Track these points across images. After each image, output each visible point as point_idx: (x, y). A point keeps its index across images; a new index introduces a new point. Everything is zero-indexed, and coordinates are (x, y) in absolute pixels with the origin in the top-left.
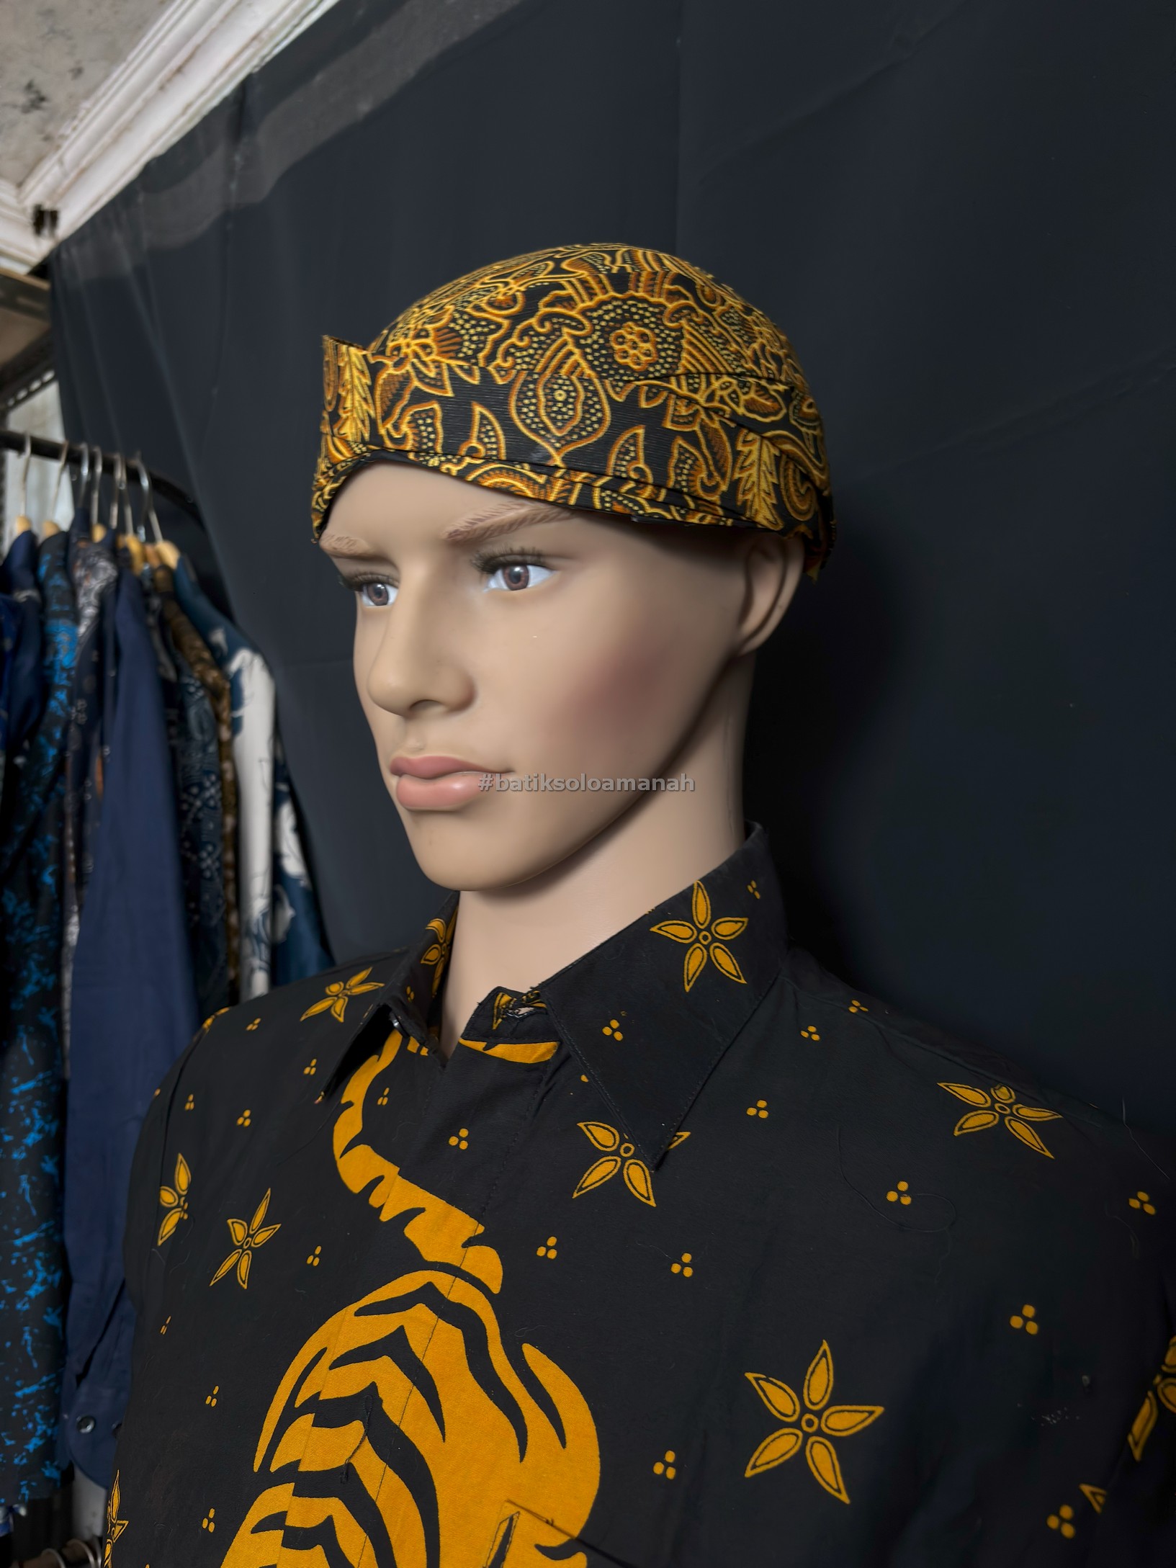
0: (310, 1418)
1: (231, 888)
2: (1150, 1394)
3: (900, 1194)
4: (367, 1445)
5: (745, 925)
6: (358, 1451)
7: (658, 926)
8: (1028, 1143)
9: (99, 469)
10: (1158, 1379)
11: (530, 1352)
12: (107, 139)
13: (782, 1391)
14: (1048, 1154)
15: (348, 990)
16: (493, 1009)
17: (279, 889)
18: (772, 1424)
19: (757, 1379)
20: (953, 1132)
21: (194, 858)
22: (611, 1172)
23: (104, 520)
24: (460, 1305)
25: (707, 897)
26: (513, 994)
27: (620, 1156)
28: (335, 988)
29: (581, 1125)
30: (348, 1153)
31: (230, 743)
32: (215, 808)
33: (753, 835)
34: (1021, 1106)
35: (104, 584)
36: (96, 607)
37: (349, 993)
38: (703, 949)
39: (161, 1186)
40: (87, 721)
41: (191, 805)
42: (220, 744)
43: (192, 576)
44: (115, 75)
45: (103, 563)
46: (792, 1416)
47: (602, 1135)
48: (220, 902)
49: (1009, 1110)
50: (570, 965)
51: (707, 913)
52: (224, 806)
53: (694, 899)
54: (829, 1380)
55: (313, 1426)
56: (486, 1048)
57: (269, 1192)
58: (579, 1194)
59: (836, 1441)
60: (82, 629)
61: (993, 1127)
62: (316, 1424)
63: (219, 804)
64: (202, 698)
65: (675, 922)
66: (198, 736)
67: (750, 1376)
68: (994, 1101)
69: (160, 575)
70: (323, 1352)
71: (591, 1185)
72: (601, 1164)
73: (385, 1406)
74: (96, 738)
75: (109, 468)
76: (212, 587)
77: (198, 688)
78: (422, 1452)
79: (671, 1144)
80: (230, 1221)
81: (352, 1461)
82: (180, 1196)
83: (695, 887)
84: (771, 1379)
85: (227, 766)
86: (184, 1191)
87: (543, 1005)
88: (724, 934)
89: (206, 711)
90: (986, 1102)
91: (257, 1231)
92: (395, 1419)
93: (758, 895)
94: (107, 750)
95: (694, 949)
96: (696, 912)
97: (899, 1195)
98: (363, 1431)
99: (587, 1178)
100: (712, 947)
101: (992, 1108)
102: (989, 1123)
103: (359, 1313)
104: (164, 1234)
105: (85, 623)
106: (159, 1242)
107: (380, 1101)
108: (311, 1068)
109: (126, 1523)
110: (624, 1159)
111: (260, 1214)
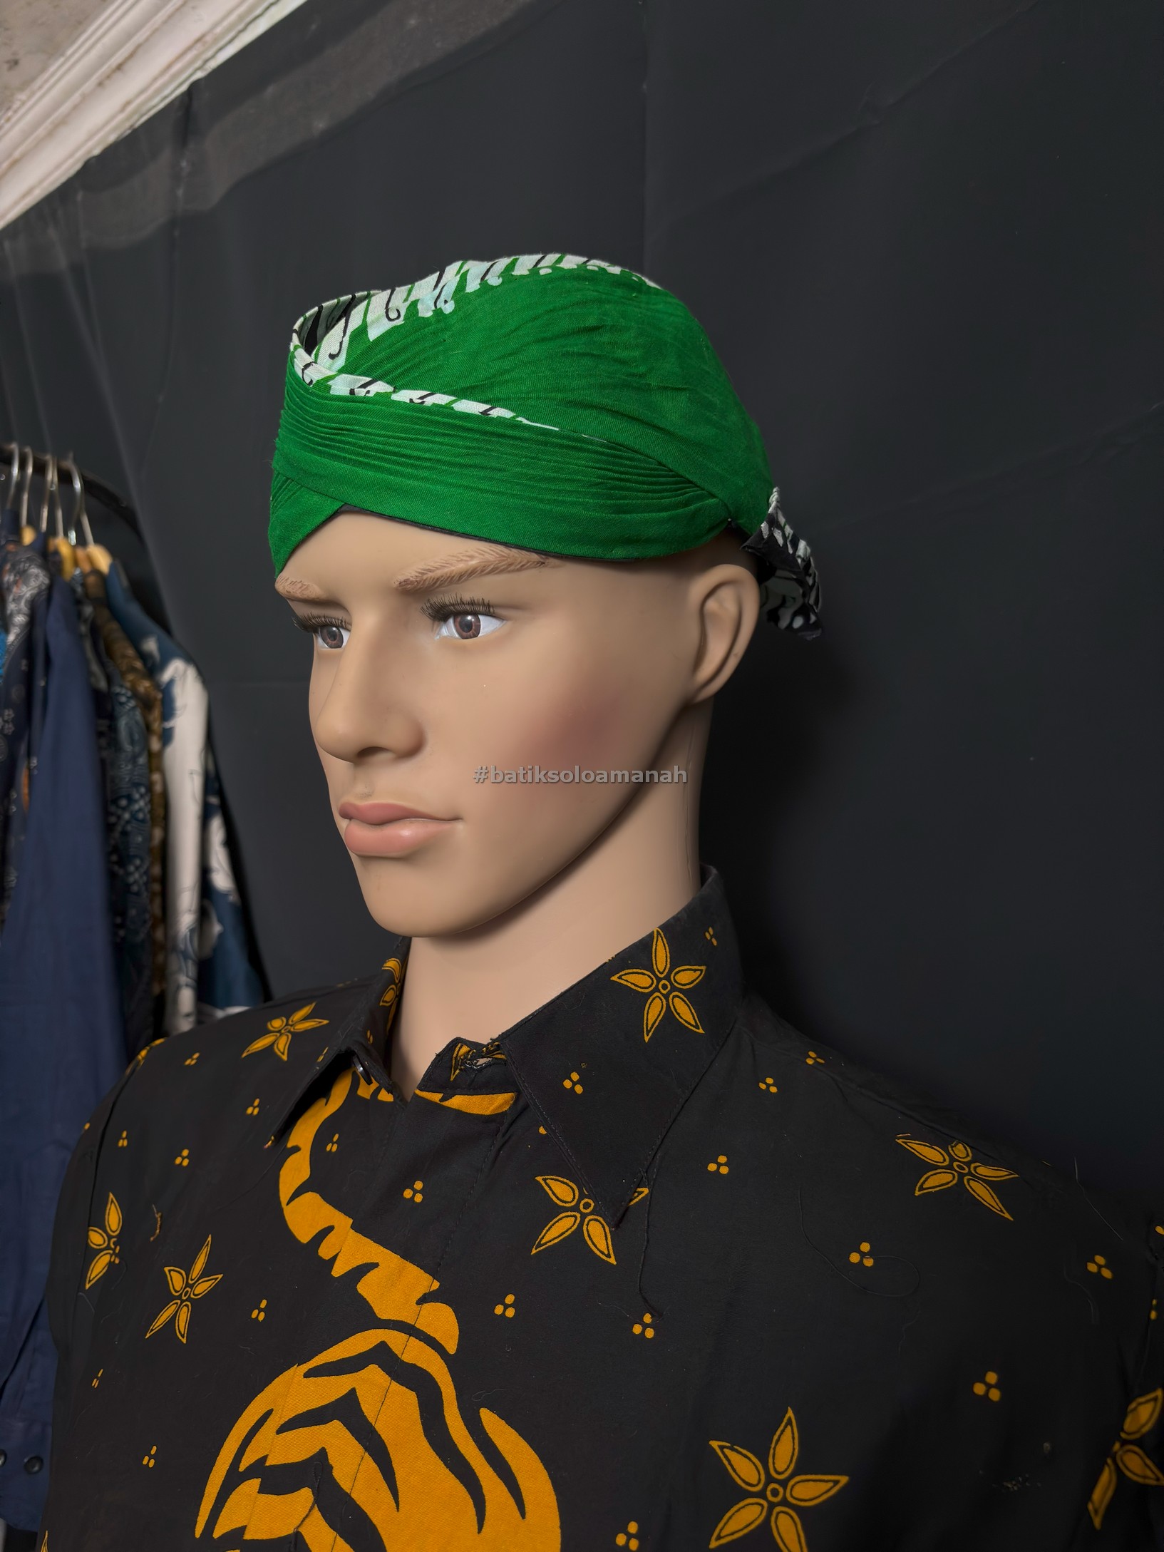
0: (255, 1483)
1: (158, 901)
2: (1109, 1461)
3: (863, 1255)
4: (316, 1513)
5: (703, 973)
6: (307, 1520)
7: (618, 975)
8: (988, 1205)
9: (30, 470)
10: (1117, 1446)
11: (488, 1418)
12: (41, 131)
13: (746, 1459)
14: (1007, 1215)
15: (291, 1026)
16: (452, 1060)
17: (206, 903)
18: (735, 1494)
19: (722, 1448)
20: (914, 1193)
21: (121, 872)
22: (571, 1228)
23: (34, 521)
24: (414, 1366)
25: (667, 945)
26: (473, 1045)
27: (579, 1211)
28: (277, 1023)
29: (539, 1179)
30: (296, 1200)
31: (160, 754)
32: (143, 821)
33: (710, 880)
34: (978, 1164)
35: (35, 591)
36: (25, 614)
37: (292, 1030)
38: (662, 998)
39: (89, 1226)
40: (13, 732)
41: (119, 817)
42: (150, 755)
43: (125, 583)
44: (52, 69)
45: (34, 570)
46: (757, 1485)
47: (561, 1190)
48: (147, 916)
49: (967, 1169)
50: (529, 1016)
51: (666, 962)
52: (152, 819)
53: (654, 947)
54: (794, 1449)
55: (259, 1493)
56: (442, 1100)
57: (209, 1239)
58: (538, 1250)
59: (800, 1511)
60: (11, 638)
61: (952, 1186)
62: (262, 1490)
63: (148, 816)
64: (133, 708)
65: (635, 970)
66: (128, 747)
67: (715, 1444)
68: (952, 1160)
69: (92, 580)
70: (269, 1413)
71: (550, 1241)
72: (561, 1219)
73: (336, 1474)
74: (23, 749)
75: (40, 469)
76: (145, 594)
77: (129, 698)
78: (375, 1522)
79: (631, 1200)
80: (166, 1269)
81: (300, 1530)
82: (110, 1237)
83: (655, 936)
84: (735, 1447)
85: (156, 777)
86: (114, 1232)
87: (503, 1057)
88: (683, 983)
89: (137, 723)
90: (945, 1160)
91: (197, 1281)
92: (346, 1486)
93: (715, 943)
94: (34, 762)
95: (654, 999)
96: (656, 961)
97: (861, 1256)
98: (312, 1498)
99: (546, 1233)
100: (671, 996)
101: (950, 1167)
102: (948, 1183)
103: (307, 1375)
104: (92, 1277)
105: (15, 631)
106: (87, 1286)
107: (329, 1147)
108: (253, 1108)
110: (582, 1214)
111: (200, 1262)
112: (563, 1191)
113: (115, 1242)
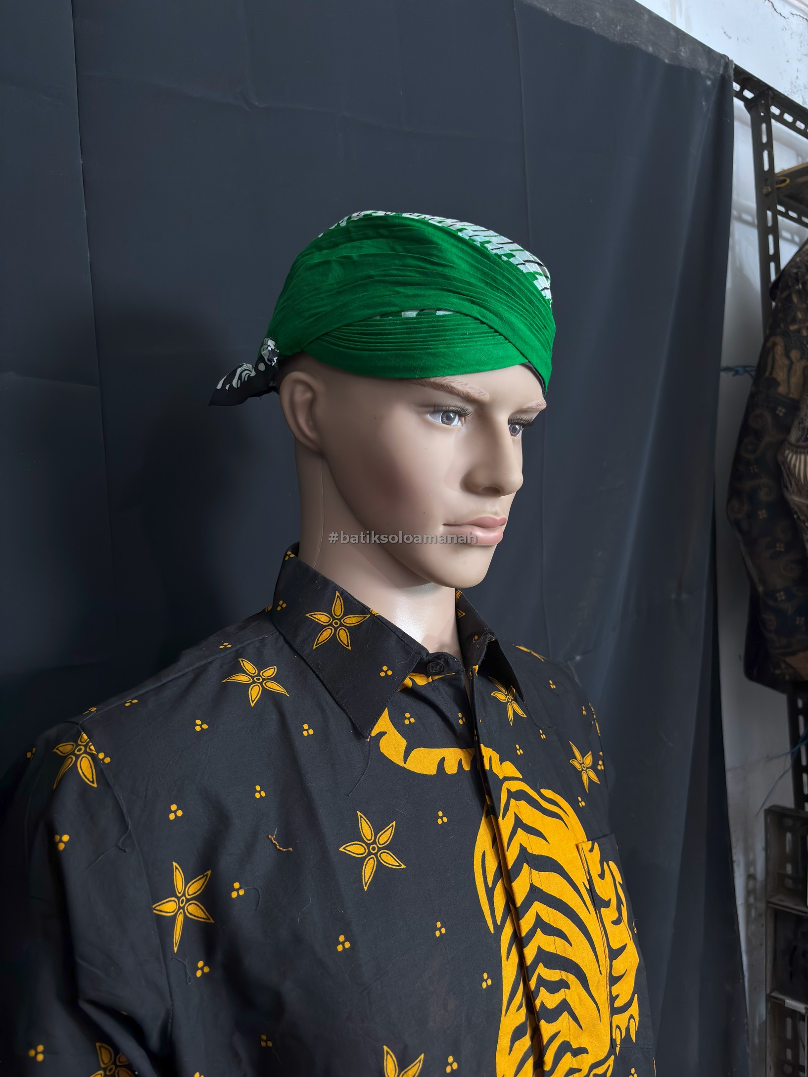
4: (532, 870)
6: (531, 876)
13: (575, 762)
22: (512, 710)
27: (509, 702)
29: (492, 695)
30: (408, 758)
37: (264, 678)
46: (580, 768)
54: (578, 752)
59: (590, 768)
70: (484, 853)
71: (512, 718)
72: (508, 708)
73: (528, 850)
78: (546, 855)
82: (179, 899)
84: (572, 759)
86: (181, 893)
91: (375, 838)
98: (528, 866)
99: (509, 715)
104: (177, 940)
106: (176, 949)
107: (407, 722)
108: (308, 731)
109: (422, 1056)
110: (511, 702)
111: (366, 829)
112: (501, 696)
113: (183, 900)
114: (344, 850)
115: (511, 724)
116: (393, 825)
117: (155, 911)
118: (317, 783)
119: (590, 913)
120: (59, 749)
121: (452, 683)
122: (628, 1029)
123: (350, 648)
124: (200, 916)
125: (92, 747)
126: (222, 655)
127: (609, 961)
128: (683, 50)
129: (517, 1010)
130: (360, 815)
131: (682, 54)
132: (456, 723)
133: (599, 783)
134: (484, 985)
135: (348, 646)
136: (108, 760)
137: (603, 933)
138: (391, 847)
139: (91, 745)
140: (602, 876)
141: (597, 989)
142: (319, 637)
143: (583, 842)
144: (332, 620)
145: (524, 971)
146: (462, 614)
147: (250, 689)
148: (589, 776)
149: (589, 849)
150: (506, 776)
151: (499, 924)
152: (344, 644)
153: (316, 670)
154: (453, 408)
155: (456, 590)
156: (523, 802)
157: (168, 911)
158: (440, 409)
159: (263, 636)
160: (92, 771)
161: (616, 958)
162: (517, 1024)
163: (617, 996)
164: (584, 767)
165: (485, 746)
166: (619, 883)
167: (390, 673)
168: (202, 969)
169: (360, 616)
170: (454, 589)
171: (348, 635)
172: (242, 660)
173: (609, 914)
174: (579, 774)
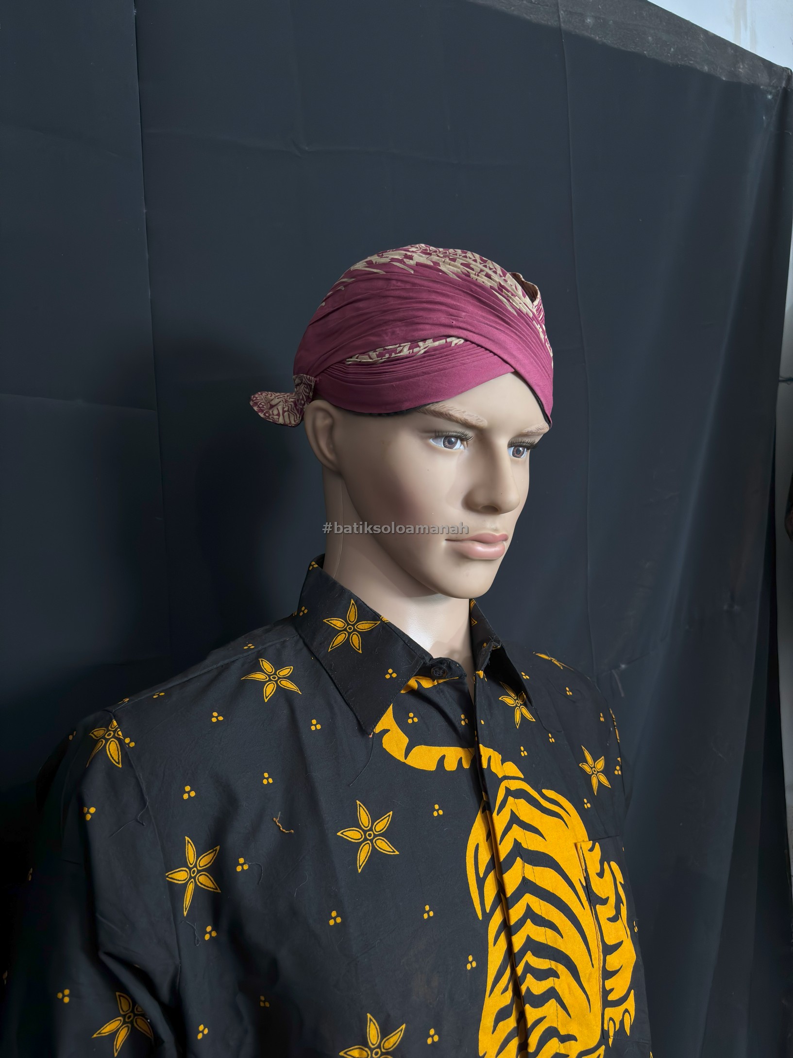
3: (569, 692)
4: (525, 865)
6: (524, 869)
13: (586, 765)
19: (581, 765)
22: (520, 714)
29: (500, 699)
30: (410, 754)
46: (591, 771)
54: (590, 756)
57: (359, 802)
59: (602, 772)
71: (519, 721)
72: (516, 711)
81: (524, 875)
82: (190, 869)
84: (583, 763)
86: (192, 864)
91: (372, 825)
98: (521, 860)
99: (516, 719)
104: (187, 906)
106: (185, 913)
107: (410, 721)
108: (315, 726)
109: (404, 1026)
110: (519, 707)
111: (364, 817)
112: (509, 700)
113: (194, 871)
114: (341, 835)
115: (518, 727)
116: (390, 815)
117: (167, 879)
118: (321, 773)
119: (584, 909)
120: (95, 733)
121: (457, 686)
122: (622, 1022)
123: (360, 652)
124: (209, 886)
125: (120, 733)
126: (245, 654)
127: (602, 956)
128: (741, 67)
129: (502, 994)
130: (359, 804)
131: (740, 70)
132: (459, 723)
133: (610, 787)
134: (469, 967)
135: (359, 650)
136: (132, 744)
137: (598, 928)
138: (387, 835)
139: (119, 731)
140: (601, 875)
141: (589, 980)
142: (334, 641)
143: (584, 841)
144: (346, 625)
145: (512, 958)
146: (475, 622)
147: (265, 687)
148: (599, 780)
149: (589, 849)
150: (507, 775)
151: (488, 911)
152: (356, 648)
153: (329, 671)
154: (455, 434)
155: (470, 600)
156: (522, 801)
157: (180, 879)
158: (440, 434)
159: (285, 639)
160: (118, 754)
161: (611, 953)
162: (502, 1006)
163: (612, 990)
164: (595, 771)
165: (485, 746)
166: (620, 883)
167: (394, 675)
168: (210, 933)
169: (372, 622)
170: (468, 600)
171: (360, 640)
172: (262, 661)
173: (606, 911)
174: (588, 778)
